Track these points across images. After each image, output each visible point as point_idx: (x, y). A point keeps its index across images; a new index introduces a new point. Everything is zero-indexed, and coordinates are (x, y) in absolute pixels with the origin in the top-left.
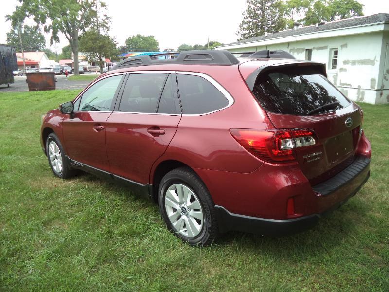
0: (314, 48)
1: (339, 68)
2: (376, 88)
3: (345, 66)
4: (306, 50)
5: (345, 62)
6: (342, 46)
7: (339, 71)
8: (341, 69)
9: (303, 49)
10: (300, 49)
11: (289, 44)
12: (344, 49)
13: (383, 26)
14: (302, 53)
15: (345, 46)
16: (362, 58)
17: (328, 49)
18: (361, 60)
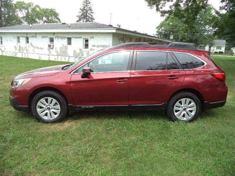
0: (73, 37)
1: (90, 49)
2: (111, 59)
3: (93, 48)
4: (67, 38)
5: (93, 46)
6: (90, 38)
7: (90, 50)
8: (91, 49)
9: (65, 38)
10: (63, 37)
11: (54, 33)
12: (92, 39)
13: (115, 30)
14: (64, 39)
15: (93, 37)
16: (103, 44)
17: (82, 39)
18: (102, 45)
